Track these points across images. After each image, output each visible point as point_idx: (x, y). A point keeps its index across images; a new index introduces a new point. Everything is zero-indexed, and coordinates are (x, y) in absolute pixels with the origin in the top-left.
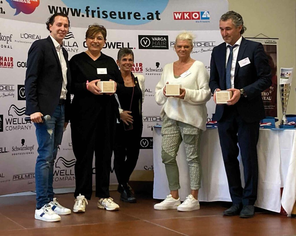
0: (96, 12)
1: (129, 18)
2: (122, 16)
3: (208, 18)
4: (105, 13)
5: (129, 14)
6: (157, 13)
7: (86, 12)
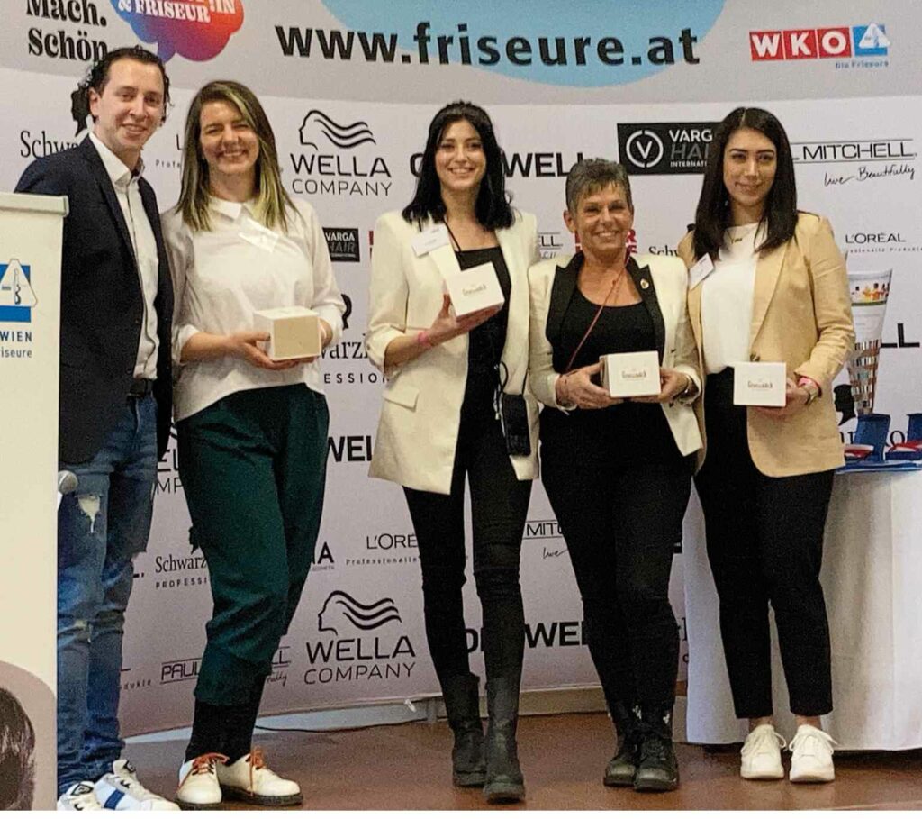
0: (457, 43)
1: (581, 59)
2: (553, 54)
3: (883, 51)
4: (489, 44)
5: (581, 44)
6: (687, 39)
7: (417, 43)
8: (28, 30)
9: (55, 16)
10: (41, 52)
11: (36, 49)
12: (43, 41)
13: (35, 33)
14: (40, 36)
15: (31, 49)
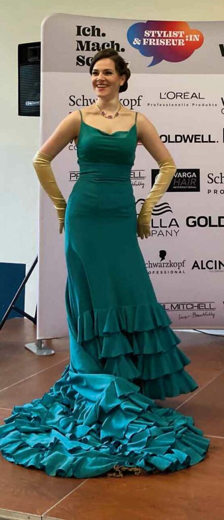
8: (76, 57)
9: (93, 49)
10: (83, 64)
11: (81, 64)
12: (85, 60)
13: (80, 57)
14: (84, 59)
15: (77, 64)
